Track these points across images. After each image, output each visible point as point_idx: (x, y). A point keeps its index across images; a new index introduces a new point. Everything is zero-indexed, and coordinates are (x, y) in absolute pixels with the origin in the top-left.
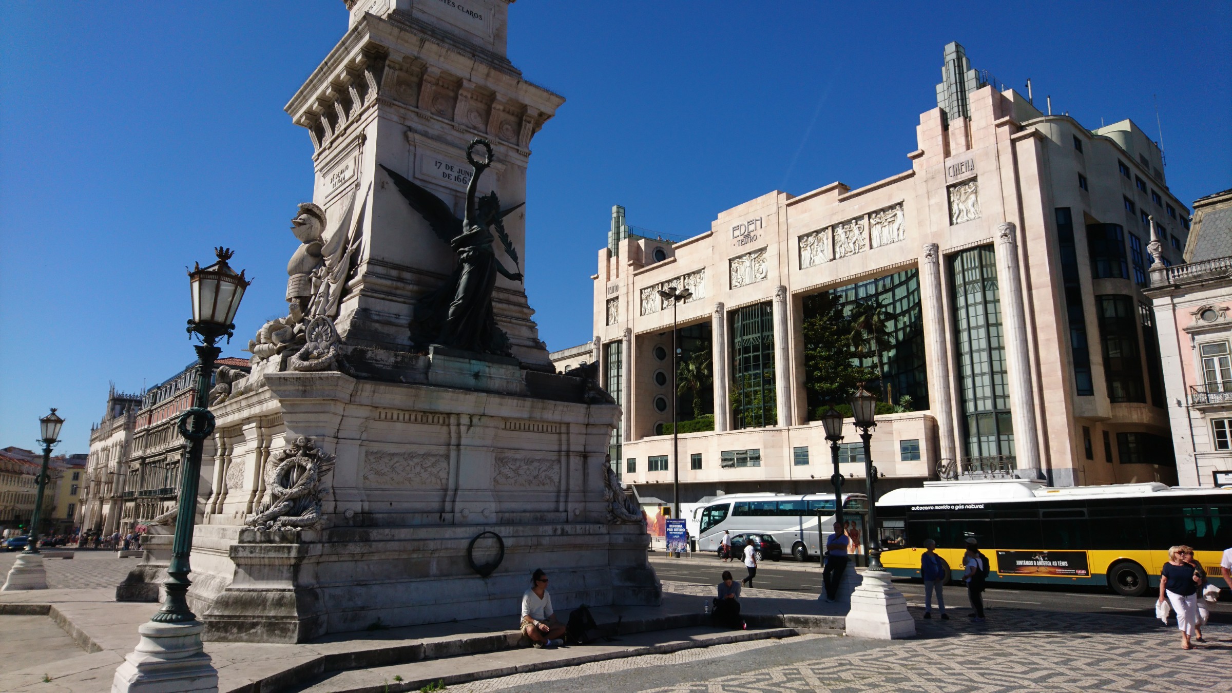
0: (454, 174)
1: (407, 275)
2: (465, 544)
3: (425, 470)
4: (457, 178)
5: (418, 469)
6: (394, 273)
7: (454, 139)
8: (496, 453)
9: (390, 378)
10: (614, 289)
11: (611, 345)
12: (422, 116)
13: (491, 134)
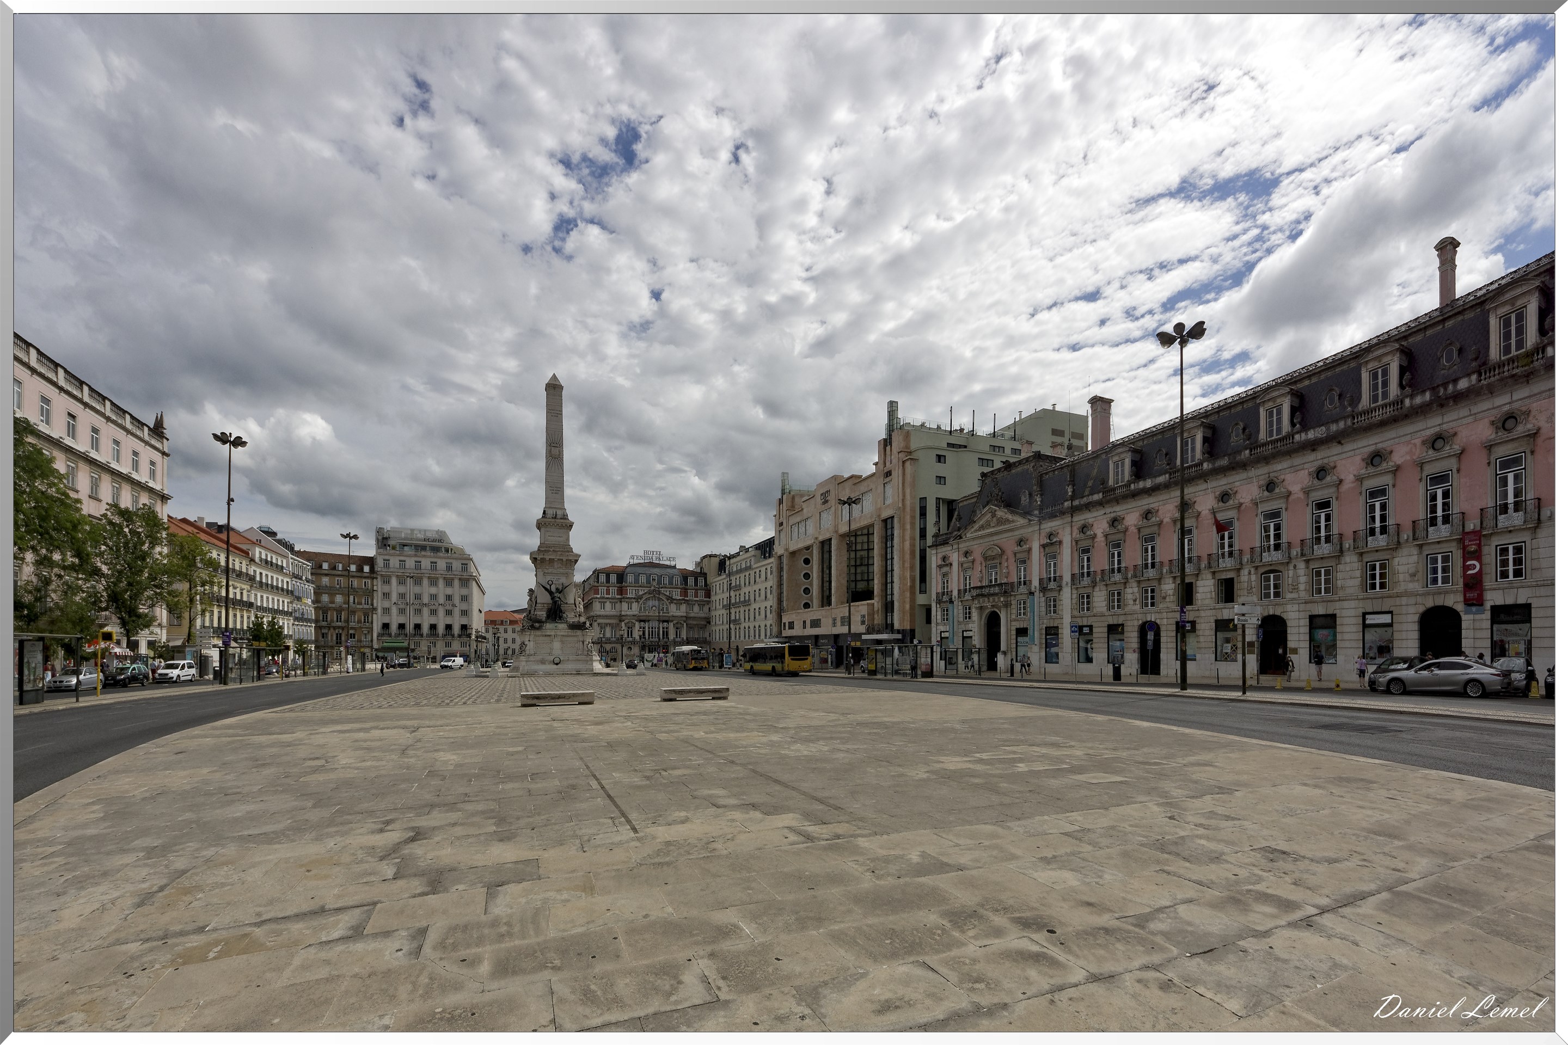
2: (552, 659)
4: (556, 581)
5: (547, 646)
6: (542, 604)
7: (555, 571)
8: (562, 642)
9: (538, 629)
10: (781, 524)
11: (780, 557)
12: (547, 569)
13: (564, 567)
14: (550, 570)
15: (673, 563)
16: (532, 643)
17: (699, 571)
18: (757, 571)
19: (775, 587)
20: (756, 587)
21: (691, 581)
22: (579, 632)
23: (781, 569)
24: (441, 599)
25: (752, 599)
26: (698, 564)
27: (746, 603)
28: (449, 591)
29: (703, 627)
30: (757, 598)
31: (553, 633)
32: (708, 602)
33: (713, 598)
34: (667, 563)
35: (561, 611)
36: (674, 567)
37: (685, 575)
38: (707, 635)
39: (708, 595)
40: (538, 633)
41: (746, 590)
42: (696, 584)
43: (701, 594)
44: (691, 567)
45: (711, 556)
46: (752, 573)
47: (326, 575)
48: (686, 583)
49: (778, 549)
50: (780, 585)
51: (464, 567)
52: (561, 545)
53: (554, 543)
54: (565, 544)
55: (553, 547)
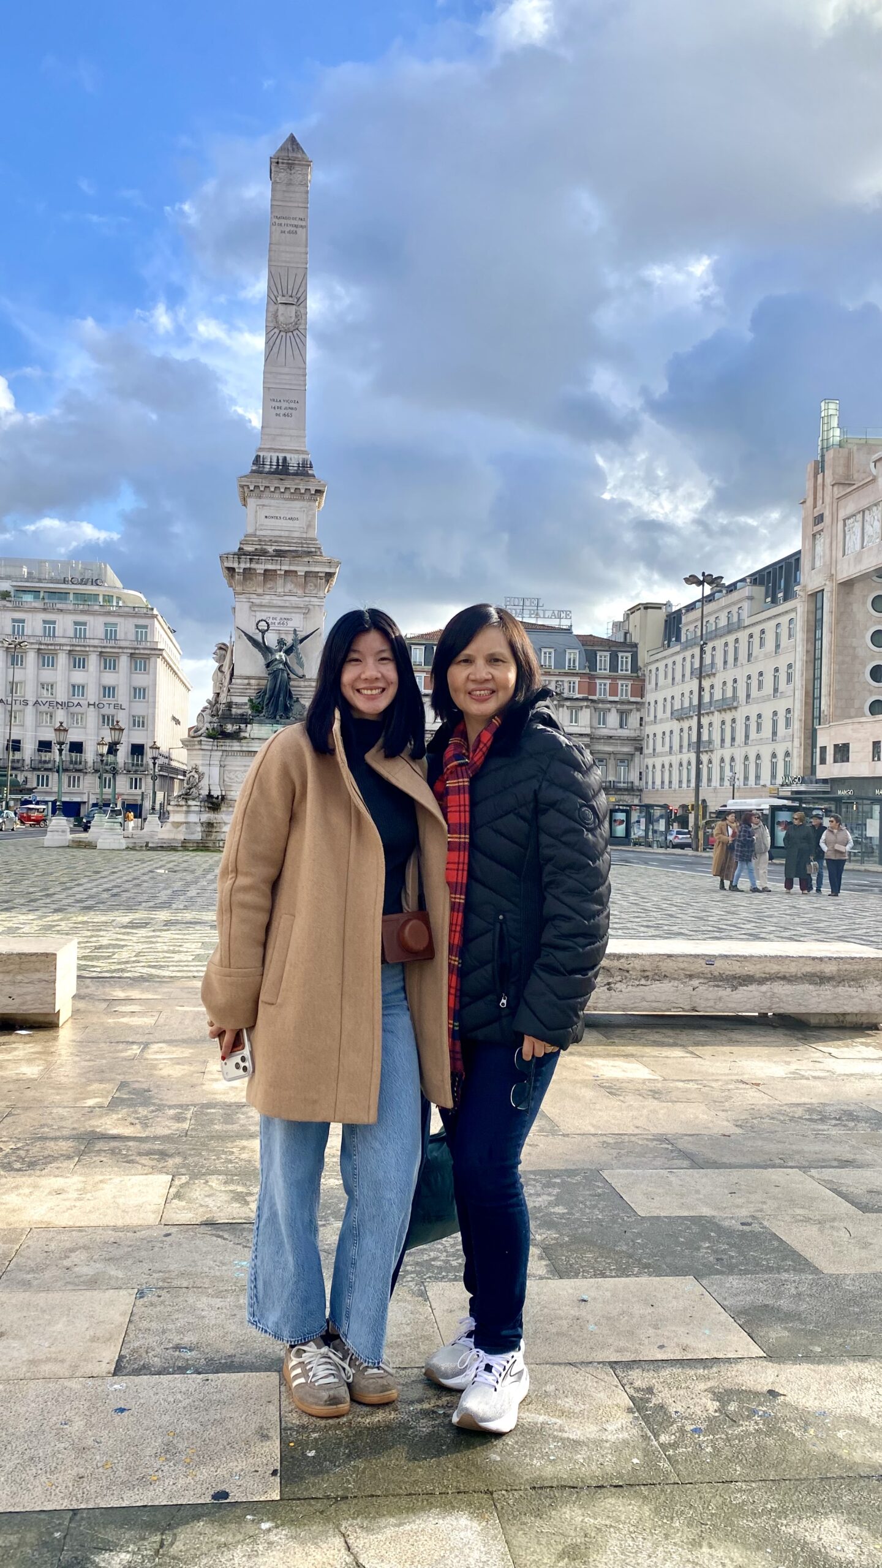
0: (277, 622)
1: (253, 682)
4: (279, 623)
6: (246, 681)
7: (277, 601)
9: (235, 736)
10: (819, 519)
11: (816, 596)
12: (258, 595)
13: (300, 592)
14: (266, 600)
15: (565, 623)
16: (216, 770)
17: (620, 638)
18: (756, 630)
19: (799, 666)
20: (753, 670)
21: (603, 658)
23: (815, 624)
24: (92, 695)
25: (742, 694)
26: (617, 625)
27: (728, 705)
28: (109, 679)
29: (626, 760)
30: (754, 693)
32: (639, 706)
33: (650, 697)
34: (554, 623)
36: (568, 631)
37: (590, 645)
38: (634, 777)
39: (640, 691)
40: (236, 746)
41: (729, 675)
42: (614, 667)
43: (625, 689)
44: (603, 632)
45: (647, 607)
46: (743, 635)
48: (593, 666)
49: (810, 579)
50: (814, 660)
51: (142, 632)
52: (293, 538)
53: (277, 533)
54: (304, 536)
55: (275, 542)
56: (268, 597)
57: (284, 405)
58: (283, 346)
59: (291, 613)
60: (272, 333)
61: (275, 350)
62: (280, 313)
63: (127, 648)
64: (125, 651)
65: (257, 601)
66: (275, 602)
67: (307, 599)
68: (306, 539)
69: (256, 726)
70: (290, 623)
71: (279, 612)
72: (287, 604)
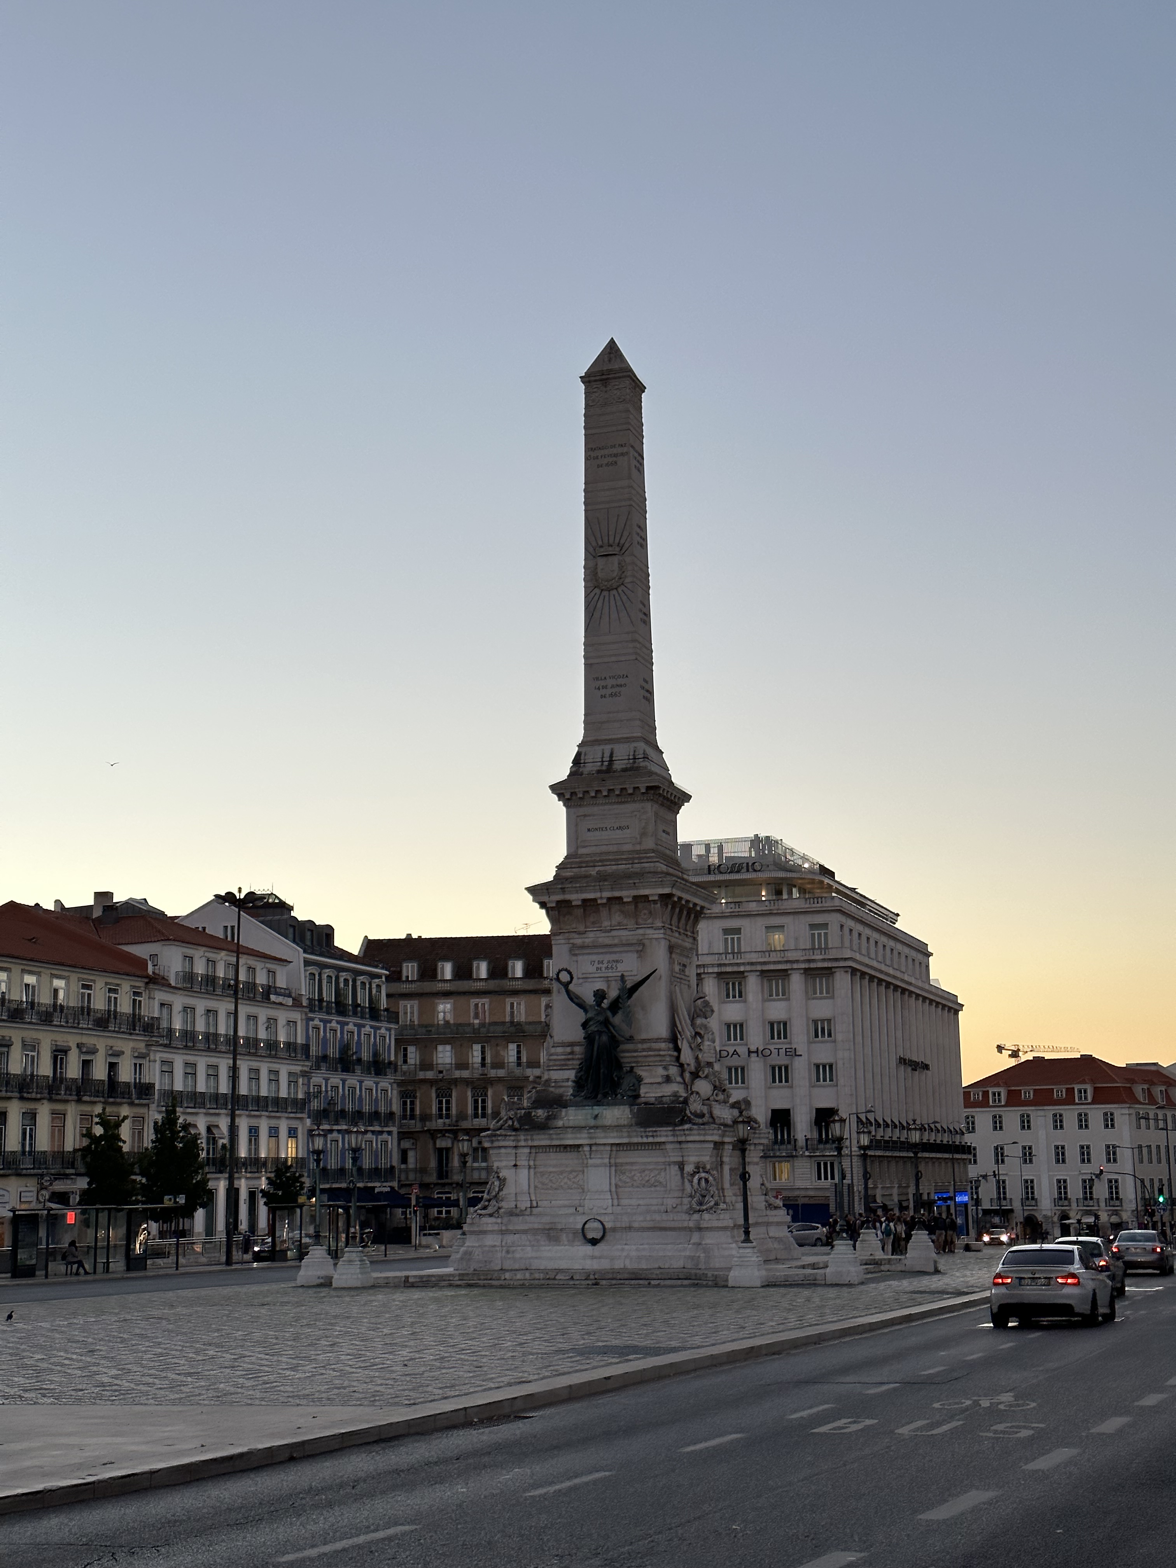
0: (604, 966)
2: (580, 1226)
3: (570, 1179)
4: (607, 968)
5: (566, 1180)
6: (568, 1049)
7: (603, 939)
8: (616, 1167)
9: (543, 1127)
12: (579, 933)
13: (631, 924)
14: (590, 938)
16: (523, 1173)
22: (664, 1135)
24: (756, 1037)
28: (777, 1011)
31: (582, 1139)
35: (618, 1064)
40: (541, 1140)
47: (447, 994)
51: (819, 934)
52: (622, 853)
53: (604, 849)
54: (638, 848)
55: (600, 861)
56: (591, 935)
57: (610, 682)
58: (606, 610)
59: (621, 952)
60: (592, 594)
61: (597, 615)
62: (600, 567)
63: (797, 961)
64: (795, 966)
65: (579, 942)
66: (600, 940)
67: (641, 931)
68: (638, 852)
69: (571, 1111)
70: (621, 967)
71: (606, 953)
72: (616, 941)
